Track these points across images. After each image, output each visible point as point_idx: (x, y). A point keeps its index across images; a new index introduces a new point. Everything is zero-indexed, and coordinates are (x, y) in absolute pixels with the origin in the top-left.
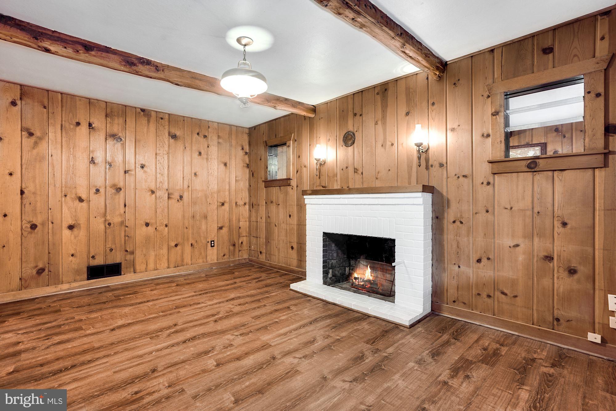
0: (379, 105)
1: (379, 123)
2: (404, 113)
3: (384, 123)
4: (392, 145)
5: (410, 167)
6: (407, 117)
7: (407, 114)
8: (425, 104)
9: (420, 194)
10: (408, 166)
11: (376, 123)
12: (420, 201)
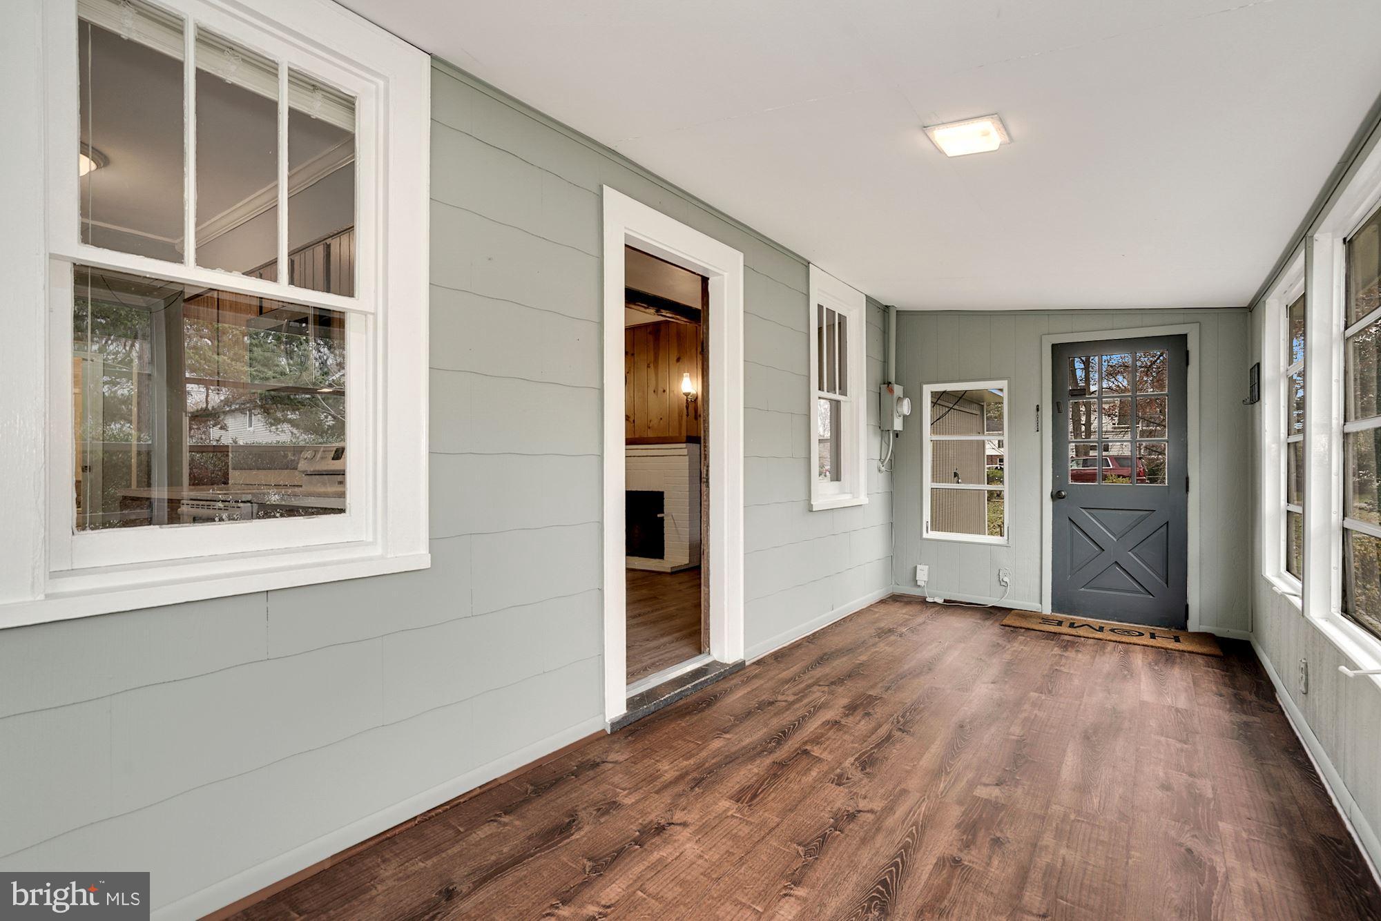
0: (651, 345)
1: (652, 365)
2: (675, 359)
3: (656, 367)
4: (664, 391)
5: (680, 416)
6: (678, 364)
7: (678, 360)
8: (694, 351)
9: (684, 445)
10: (679, 416)
11: (648, 366)
12: (685, 452)
